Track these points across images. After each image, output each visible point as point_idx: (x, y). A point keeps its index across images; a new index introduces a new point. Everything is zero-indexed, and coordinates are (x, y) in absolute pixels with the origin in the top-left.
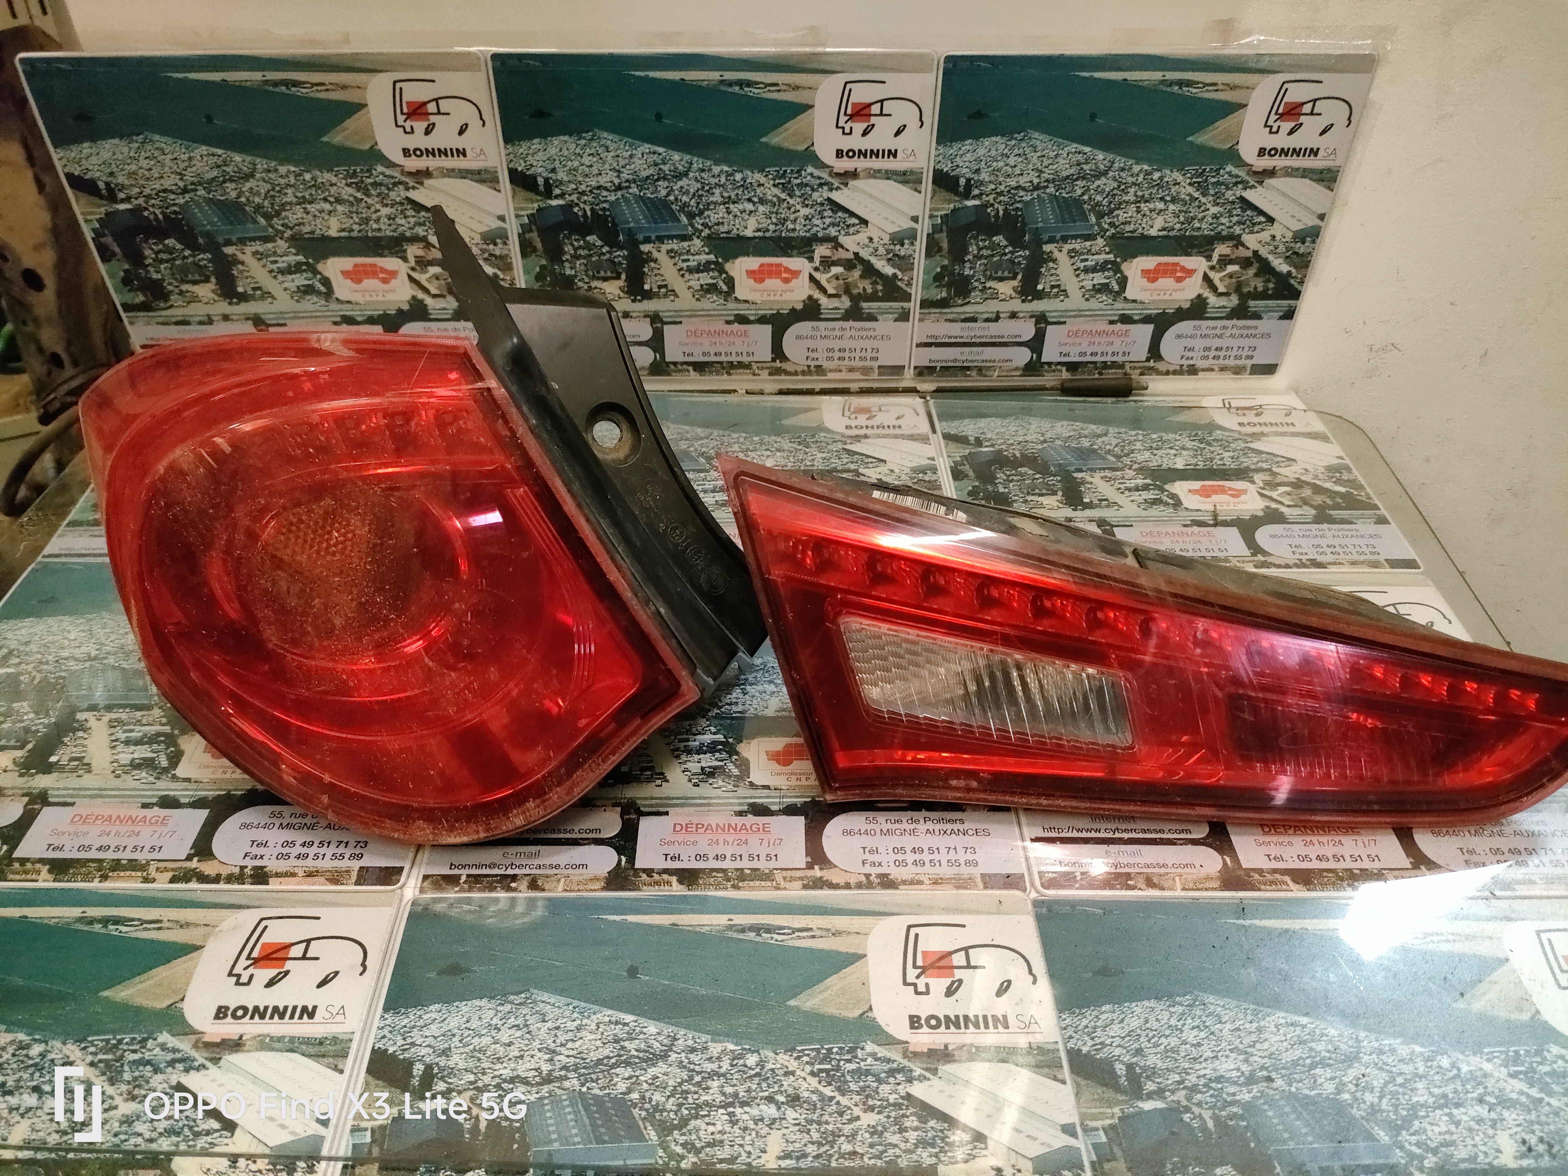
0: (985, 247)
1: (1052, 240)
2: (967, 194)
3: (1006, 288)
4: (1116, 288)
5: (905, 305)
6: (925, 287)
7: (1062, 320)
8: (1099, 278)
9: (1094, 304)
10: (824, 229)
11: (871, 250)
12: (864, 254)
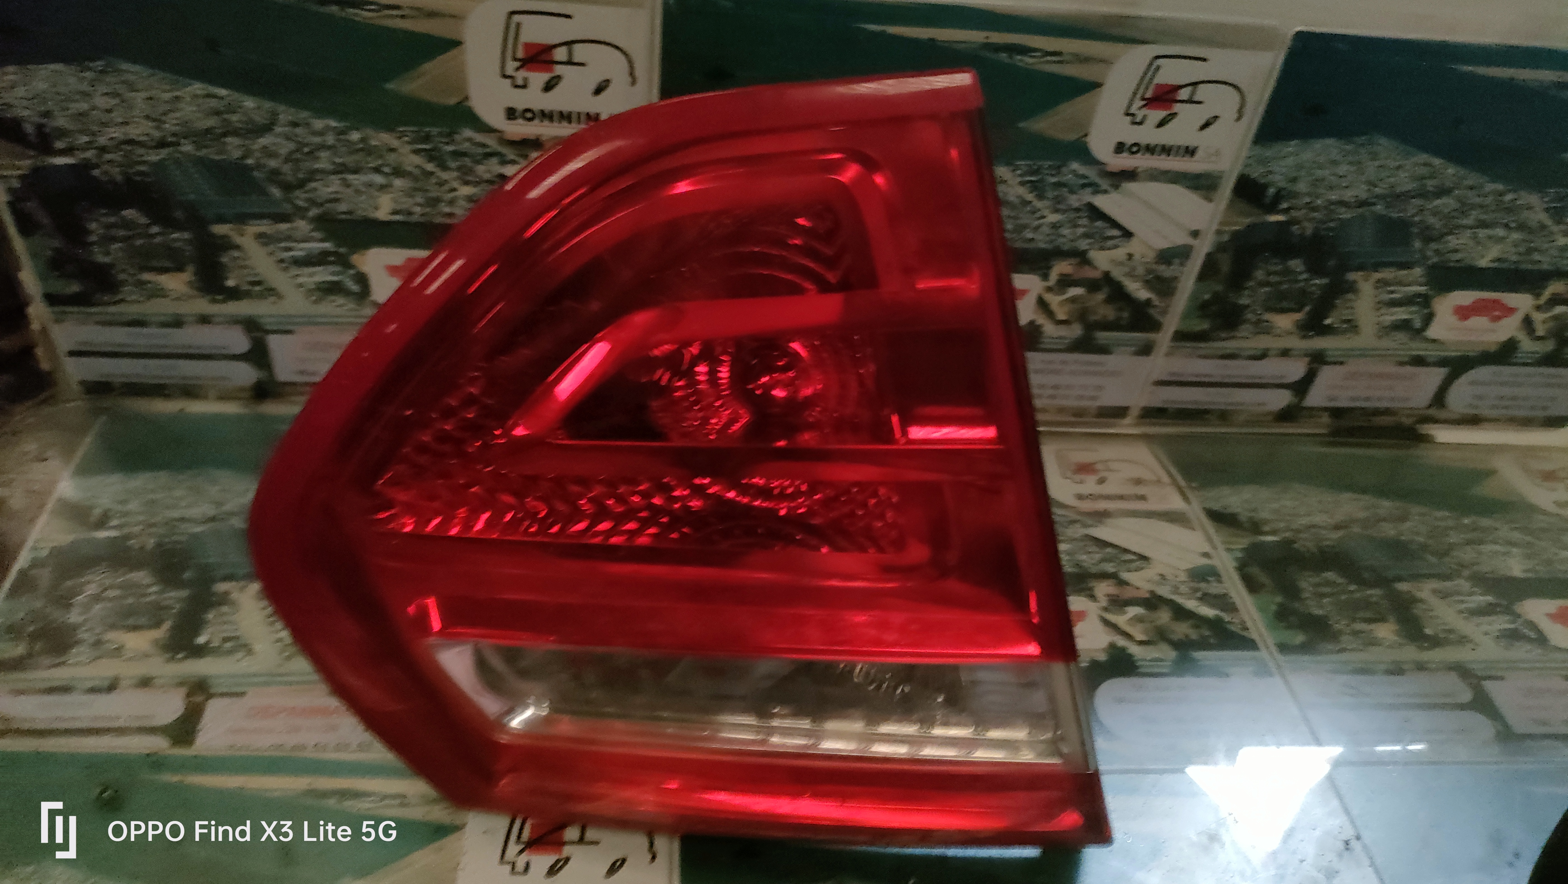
0: (1275, 273)
1: (1360, 268)
2: (1272, 208)
3: (1284, 322)
4: (1418, 324)
5: (1151, 336)
6: (1186, 316)
7: (1341, 359)
8: (1401, 314)
9: (1386, 343)
10: (1072, 241)
11: (1127, 270)
12: (1117, 274)
